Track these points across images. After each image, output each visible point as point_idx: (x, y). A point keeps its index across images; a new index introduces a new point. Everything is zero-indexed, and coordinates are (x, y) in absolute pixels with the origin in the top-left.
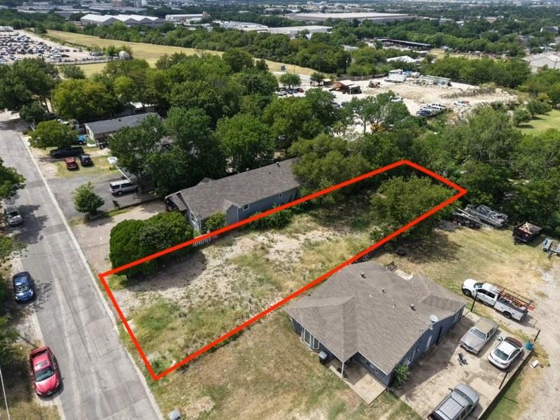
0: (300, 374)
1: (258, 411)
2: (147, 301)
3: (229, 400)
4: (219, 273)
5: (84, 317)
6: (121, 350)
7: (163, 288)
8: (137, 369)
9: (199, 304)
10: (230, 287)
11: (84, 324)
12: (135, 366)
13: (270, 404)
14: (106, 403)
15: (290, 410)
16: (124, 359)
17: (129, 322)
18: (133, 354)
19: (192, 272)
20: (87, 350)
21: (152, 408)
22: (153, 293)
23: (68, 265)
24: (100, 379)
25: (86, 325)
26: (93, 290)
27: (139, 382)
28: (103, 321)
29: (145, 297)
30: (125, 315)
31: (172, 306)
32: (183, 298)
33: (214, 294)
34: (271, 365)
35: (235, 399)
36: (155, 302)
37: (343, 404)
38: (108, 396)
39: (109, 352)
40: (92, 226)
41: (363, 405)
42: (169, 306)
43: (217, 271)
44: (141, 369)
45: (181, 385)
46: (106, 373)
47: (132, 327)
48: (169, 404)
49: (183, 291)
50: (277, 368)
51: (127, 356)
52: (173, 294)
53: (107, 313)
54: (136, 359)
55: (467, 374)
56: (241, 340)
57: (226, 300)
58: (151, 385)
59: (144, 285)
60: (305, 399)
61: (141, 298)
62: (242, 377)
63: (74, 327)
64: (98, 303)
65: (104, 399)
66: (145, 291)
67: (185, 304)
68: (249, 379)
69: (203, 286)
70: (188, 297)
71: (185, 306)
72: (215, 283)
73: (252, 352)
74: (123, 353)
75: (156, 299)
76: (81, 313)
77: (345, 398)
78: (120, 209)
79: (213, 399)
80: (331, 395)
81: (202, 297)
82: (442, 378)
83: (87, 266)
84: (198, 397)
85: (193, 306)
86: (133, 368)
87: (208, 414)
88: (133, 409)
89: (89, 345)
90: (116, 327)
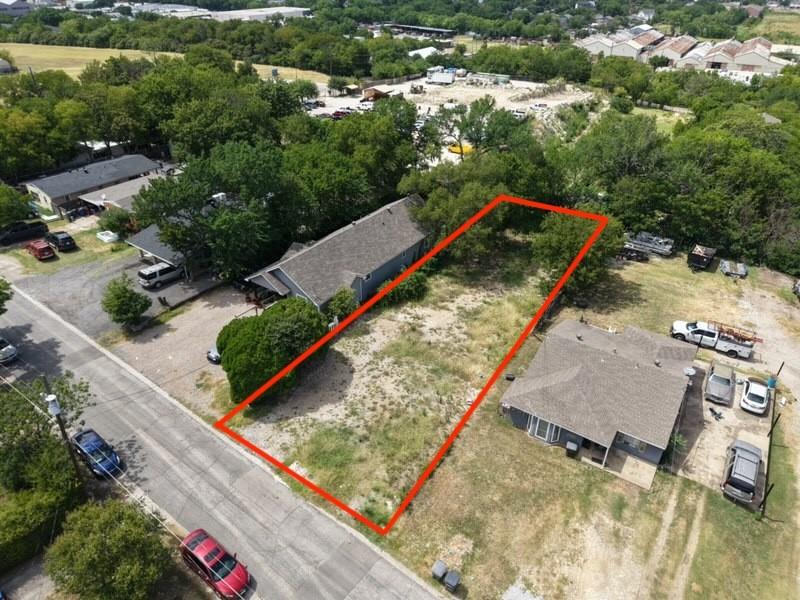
0: (552, 476)
1: (531, 534)
2: (300, 432)
3: (488, 531)
4: (376, 373)
5: (220, 474)
6: (305, 506)
7: (313, 409)
8: (344, 525)
9: (375, 419)
10: (401, 389)
11: (227, 485)
12: (339, 523)
13: (539, 522)
14: (330, 582)
15: (567, 523)
16: (316, 518)
17: (293, 467)
18: (325, 507)
19: (338, 378)
20: (256, 520)
21: (395, 569)
22: (302, 418)
23: (144, 407)
24: (300, 553)
25: (231, 485)
26: (208, 435)
27: (358, 541)
28: (251, 473)
29: (293, 427)
30: (280, 458)
31: (340, 430)
32: (347, 416)
33: (387, 402)
34: (512, 474)
35: (495, 529)
36: (312, 431)
37: (621, 498)
38: (325, 571)
39: (290, 513)
40: (144, 342)
41: (643, 493)
42: (336, 431)
43: (372, 370)
44: (349, 524)
45: (416, 529)
46: (304, 542)
47: (302, 472)
48: (416, 558)
49: (343, 407)
50: (522, 477)
51: (319, 513)
52: (329, 413)
53: (252, 462)
54: (333, 513)
55: (729, 428)
56: (456, 452)
57: (407, 406)
58: (377, 541)
59: (281, 411)
60: (576, 504)
61: (288, 429)
62: (486, 498)
63: (214, 492)
64: (227, 450)
65: (324, 577)
66: (287, 418)
67: (356, 424)
68: (496, 498)
69: (367, 394)
70: (354, 413)
71: (358, 427)
72: (378, 387)
73: (479, 465)
74: (309, 510)
75: (312, 426)
76: (211, 469)
77: (619, 490)
78: (173, 308)
79: (467, 535)
80: (601, 491)
81: (374, 409)
82: (707, 439)
83: (175, 402)
84: (447, 539)
85: (370, 423)
86: (338, 526)
87: (473, 555)
88: (372, 580)
89: (253, 511)
90: (277, 478)
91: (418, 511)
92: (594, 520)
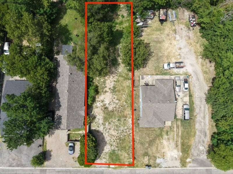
0: (154, 133)
1: (156, 148)
3: (149, 153)
4: (107, 130)
6: (119, 170)
7: (103, 150)
10: (116, 131)
12: (126, 169)
21: (139, 170)
22: (103, 154)
26: (90, 170)
27: (131, 170)
28: (105, 171)
29: (103, 157)
31: (112, 151)
33: (115, 137)
37: (167, 130)
40: (50, 159)
41: (170, 127)
45: (138, 161)
48: (141, 166)
49: (108, 145)
51: (122, 170)
53: (103, 169)
55: (181, 98)
66: (100, 156)
67: (114, 148)
69: (110, 138)
70: (111, 145)
72: (111, 134)
75: (106, 154)
78: (43, 145)
79: (146, 156)
90: (110, 169)
91: (136, 157)
92: (164, 138)
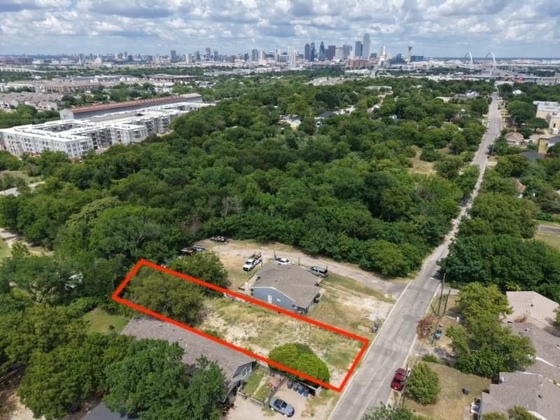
13: (346, 312)
15: (344, 307)
24: (383, 361)
37: (331, 295)
41: (328, 291)
60: (336, 304)
79: (357, 326)
80: (329, 299)
90: (356, 373)
92: (340, 302)
